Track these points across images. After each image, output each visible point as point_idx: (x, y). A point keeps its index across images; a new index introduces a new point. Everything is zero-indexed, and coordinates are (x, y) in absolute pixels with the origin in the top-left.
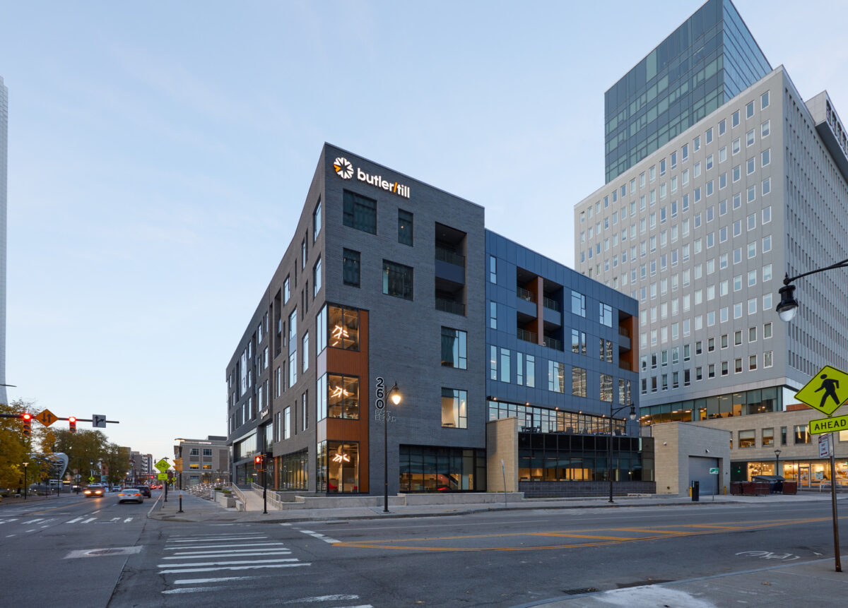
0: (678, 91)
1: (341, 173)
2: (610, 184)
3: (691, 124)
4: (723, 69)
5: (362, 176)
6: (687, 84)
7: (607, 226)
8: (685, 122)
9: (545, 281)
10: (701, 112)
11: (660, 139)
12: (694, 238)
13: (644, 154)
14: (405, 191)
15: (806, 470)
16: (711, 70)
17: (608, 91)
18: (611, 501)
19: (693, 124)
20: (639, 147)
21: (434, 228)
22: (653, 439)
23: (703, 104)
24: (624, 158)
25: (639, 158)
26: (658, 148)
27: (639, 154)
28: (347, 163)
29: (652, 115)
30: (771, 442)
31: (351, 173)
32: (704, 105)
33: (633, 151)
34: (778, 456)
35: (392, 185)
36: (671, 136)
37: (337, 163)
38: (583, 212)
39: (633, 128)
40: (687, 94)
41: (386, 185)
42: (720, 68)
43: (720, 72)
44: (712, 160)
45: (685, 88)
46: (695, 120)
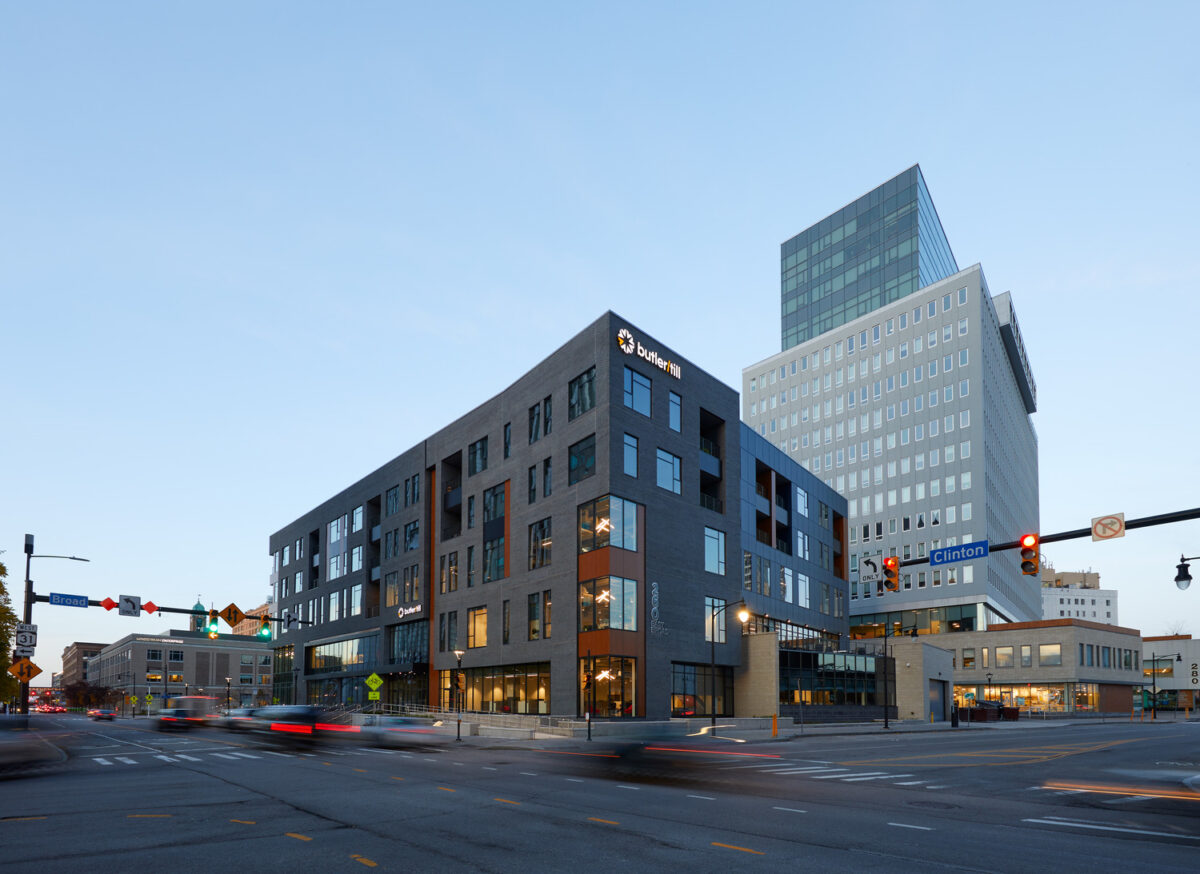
0: (868, 263)
1: (623, 347)
2: (788, 352)
3: (883, 304)
4: (918, 251)
5: (641, 351)
6: (878, 258)
7: (784, 400)
8: (877, 300)
9: (778, 475)
10: (894, 293)
11: (847, 312)
12: (884, 432)
13: (829, 326)
14: (676, 371)
15: (1008, 695)
16: (904, 249)
17: (786, 243)
18: (886, 726)
19: (885, 304)
20: (823, 317)
21: (698, 414)
22: (894, 659)
23: (896, 284)
24: (805, 325)
25: (822, 330)
26: (845, 323)
27: (822, 324)
28: (629, 336)
29: (838, 284)
30: (971, 664)
31: (632, 347)
32: (898, 286)
33: (816, 320)
34: (989, 680)
35: (666, 363)
36: (861, 312)
37: (620, 335)
38: (754, 379)
39: (815, 292)
40: (878, 269)
41: (661, 363)
42: (915, 249)
43: (915, 254)
44: (907, 347)
45: (876, 262)
46: (887, 299)
